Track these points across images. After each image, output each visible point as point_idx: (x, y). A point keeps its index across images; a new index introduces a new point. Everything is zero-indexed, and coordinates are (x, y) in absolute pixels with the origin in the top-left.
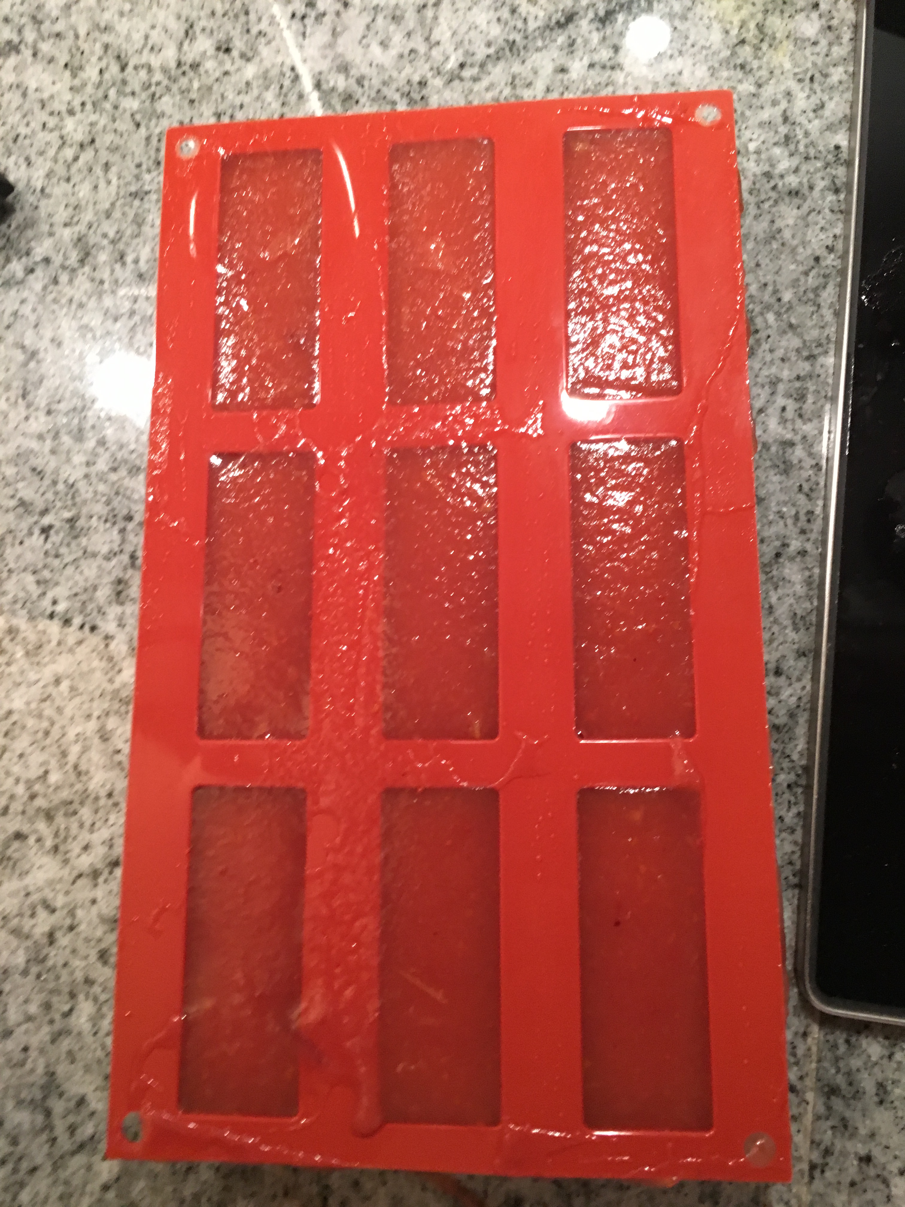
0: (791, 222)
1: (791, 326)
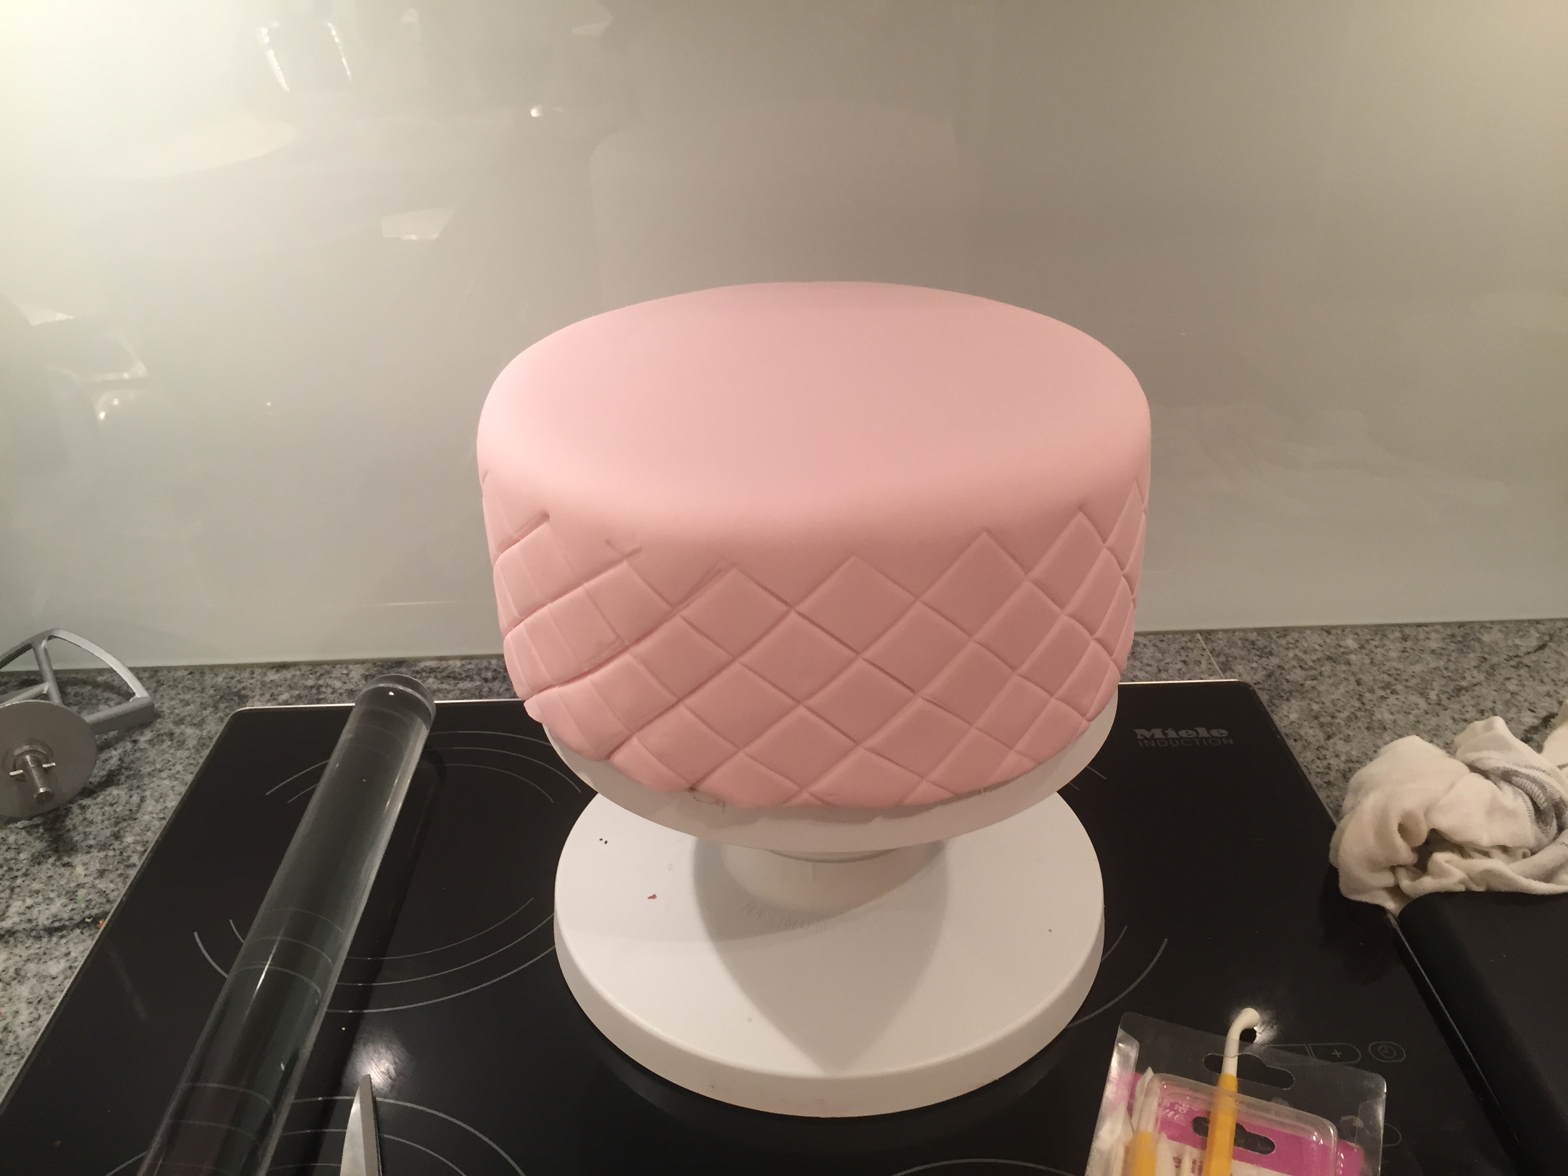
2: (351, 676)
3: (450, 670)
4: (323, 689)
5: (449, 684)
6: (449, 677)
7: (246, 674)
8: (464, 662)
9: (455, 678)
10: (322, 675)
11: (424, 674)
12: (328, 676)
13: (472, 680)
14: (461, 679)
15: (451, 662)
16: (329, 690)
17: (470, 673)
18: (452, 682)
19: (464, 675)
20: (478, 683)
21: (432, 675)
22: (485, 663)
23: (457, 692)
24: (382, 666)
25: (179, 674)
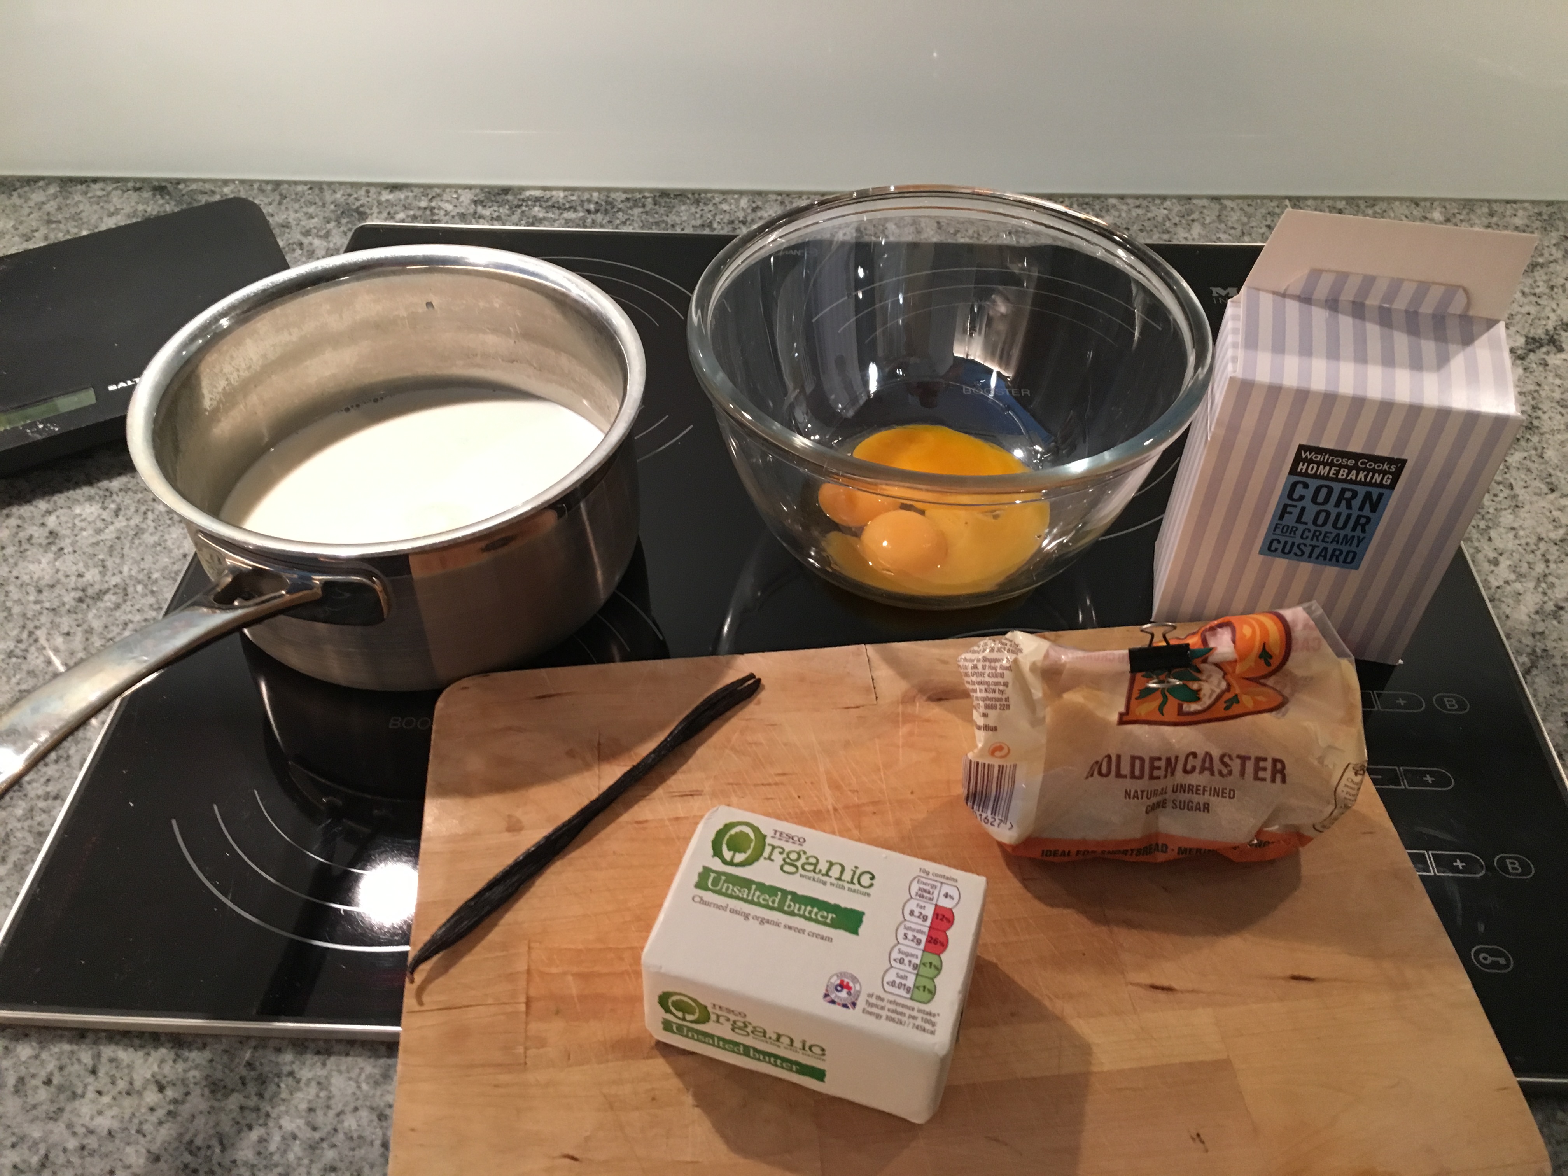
0: (174, 536)
1: (152, 592)
2: (461, 200)
3: (554, 199)
4: (436, 211)
5: (553, 213)
6: (554, 206)
7: (362, 192)
8: (566, 193)
9: (559, 208)
10: (433, 197)
11: (530, 203)
12: (439, 198)
13: (575, 211)
14: (565, 209)
15: (554, 193)
16: (442, 213)
17: (574, 204)
18: (557, 212)
19: (567, 206)
20: (581, 214)
21: (538, 204)
22: (586, 196)
23: (563, 222)
24: (489, 193)
25: (300, 188)
